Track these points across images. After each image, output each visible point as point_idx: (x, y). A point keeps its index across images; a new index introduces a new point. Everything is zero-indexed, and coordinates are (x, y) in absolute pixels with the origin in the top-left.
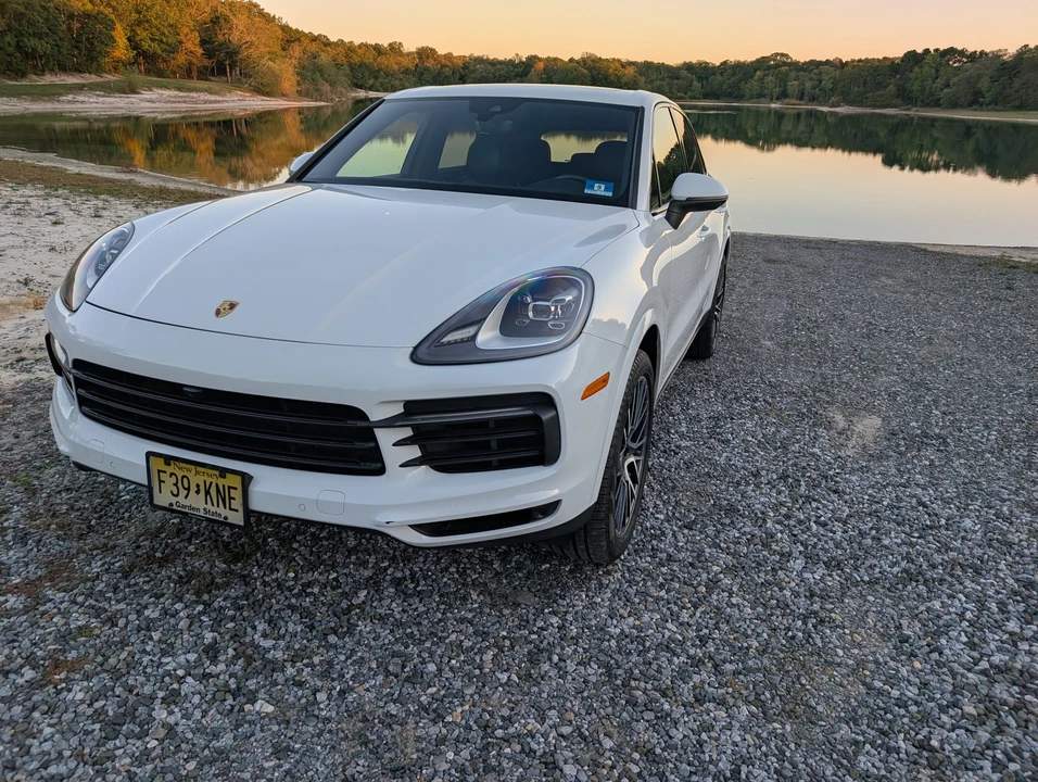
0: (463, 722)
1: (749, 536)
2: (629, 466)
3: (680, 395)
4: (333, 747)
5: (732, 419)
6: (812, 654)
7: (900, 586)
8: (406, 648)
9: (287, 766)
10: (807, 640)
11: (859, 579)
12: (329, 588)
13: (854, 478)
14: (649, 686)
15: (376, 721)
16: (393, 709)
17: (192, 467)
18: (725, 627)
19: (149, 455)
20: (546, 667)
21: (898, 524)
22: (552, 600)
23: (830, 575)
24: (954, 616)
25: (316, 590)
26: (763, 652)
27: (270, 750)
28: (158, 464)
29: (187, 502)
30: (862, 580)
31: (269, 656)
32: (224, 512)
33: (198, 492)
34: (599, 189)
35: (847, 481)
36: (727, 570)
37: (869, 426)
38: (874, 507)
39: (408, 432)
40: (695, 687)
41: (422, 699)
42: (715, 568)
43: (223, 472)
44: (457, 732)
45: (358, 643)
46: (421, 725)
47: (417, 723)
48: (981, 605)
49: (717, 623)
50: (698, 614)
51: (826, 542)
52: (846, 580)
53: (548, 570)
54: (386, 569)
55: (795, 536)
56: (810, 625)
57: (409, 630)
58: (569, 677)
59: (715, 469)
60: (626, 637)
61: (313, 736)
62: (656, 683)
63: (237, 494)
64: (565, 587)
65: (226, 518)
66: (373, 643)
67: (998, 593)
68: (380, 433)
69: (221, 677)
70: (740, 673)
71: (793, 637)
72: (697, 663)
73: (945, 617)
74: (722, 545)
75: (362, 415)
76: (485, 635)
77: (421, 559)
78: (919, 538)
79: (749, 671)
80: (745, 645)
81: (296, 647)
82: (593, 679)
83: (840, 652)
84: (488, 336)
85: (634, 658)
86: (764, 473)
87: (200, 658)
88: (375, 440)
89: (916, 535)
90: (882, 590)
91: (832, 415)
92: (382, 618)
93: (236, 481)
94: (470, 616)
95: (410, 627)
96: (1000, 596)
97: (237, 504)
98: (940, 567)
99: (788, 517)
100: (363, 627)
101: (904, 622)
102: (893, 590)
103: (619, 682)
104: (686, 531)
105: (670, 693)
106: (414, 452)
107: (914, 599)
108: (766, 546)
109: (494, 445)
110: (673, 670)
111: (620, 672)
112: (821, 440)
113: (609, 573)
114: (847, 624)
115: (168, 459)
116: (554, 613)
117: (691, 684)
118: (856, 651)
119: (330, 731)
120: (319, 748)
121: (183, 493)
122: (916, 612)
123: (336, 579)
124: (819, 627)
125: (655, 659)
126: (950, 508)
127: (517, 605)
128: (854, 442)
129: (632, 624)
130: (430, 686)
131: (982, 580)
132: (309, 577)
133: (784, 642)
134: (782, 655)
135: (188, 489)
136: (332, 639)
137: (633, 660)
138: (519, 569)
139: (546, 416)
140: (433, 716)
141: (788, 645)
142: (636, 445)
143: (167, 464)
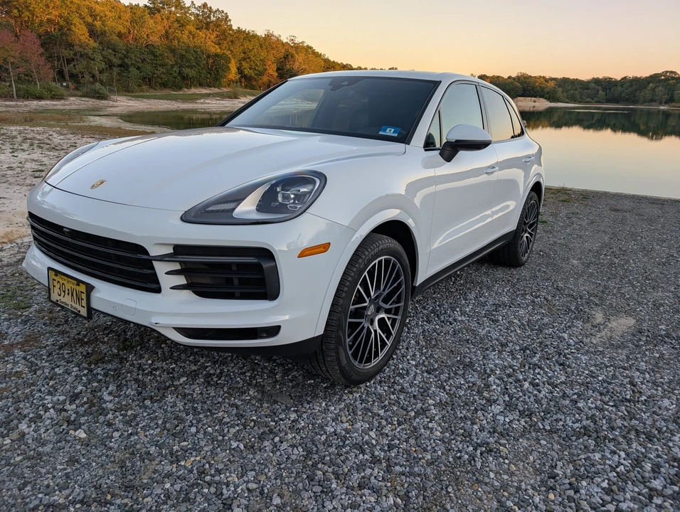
0: (190, 467)
1: (471, 385)
2: (379, 320)
3: (480, 288)
4: (102, 466)
5: (510, 307)
6: (468, 472)
7: (574, 438)
8: (187, 415)
9: (69, 470)
10: (470, 462)
11: (541, 427)
12: (165, 373)
13: (583, 358)
14: (330, 470)
15: (138, 455)
16: (153, 450)
17: (66, 278)
18: (412, 441)
19: (49, 269)
20: (266, 443)
21: (601, 394)
22: (300, 400)
23: (518, 421)
24: (607, 466)
25: (158, 373)
26: (430, 463)
27: (67, 459)
28: (52, 274)
29: (63, 300)
30: (544, 429)
31: (104, 406)
32: (79, 308)
33: (68, 294)
34: (390, 132)
35: (577, 358)
36: (441, 405)
37: (623, 324)
38: (588, 380)
39: (177, 267)
40: (363, 477)
41: (175, 447)
42: (431, 402)
43: (79, 282)
44: (181, 472)
45: (160, 408)
46: (163, 463)
47: (161, 461)
48: (637, 463)
49: (409, 438)
50: (398, 430)
51: (529, 398)
52: (531, 426)
53: (310, 384)
54: (207, 367)
55: (507, 389)
56: (479, 452)
57: (196, 405)
58: (278, 453)
59: (475, 338)
60: (336, 435)
61: (96, 456)
62: (336, 469)
63: (84, 296)
64: (316, 396)
65: (79, 312)
66: (169, 409)
67: (658, 456)
68: (156, 264)
69: (69, 412)
70: (404, 475)
71: (460, 458)
72: (375, 461)
73: (599, 467)
74: (447, 387)
75: (144, 251)
76: (240, 416)
77: (232, 365)
78: (612, 406)
79: (411, 474)
80: (420, 456)
81: (123, 403)
82: (294, 457)
83: (492, 475)
84: (247, 208)
85: (333, 450)
86: (510, 345)
87: (65, 400)
88: (153, 268)
89: (611, 404)
90: (556, 438)
91: (594, 313)
92: (185, 396)
93: (82, 288)
94: (239, 403)
95: (198, 404)
96: (659, 459)
97: (84, 303)
98: (618, 430)
99: (509, 376)
100: (170, 399)
101: (560, 464)
102: (567, 439)
103: (310, 463)
104: (425, 374)
105: (342, 477)
106: (182, 280)
107: (581, 449)
108: (480, 392)
109: (236, 282)
110: (355, 463)
111: (316, 456)
112: (575, 329)
113: (351, 393)
114: (510, 457)
115: (57, 273)
116: (296, 411)
117: (362, 474)
118: (506, 477)
119: (107, 456)
120: (94, 464)
121: (63, 294)
122: (575, 458)
123: (173, 369)
124: (485, 455)
125: (347, 453)
126: (656, 390)
127: (276, 402)
128: (603, 334)
129: (345, 427)
130: (185, 441)
131: (650, 445)
132: (159, 364)
133: (451, 459)
134: (443, 468)
135: (64, 292)
136: (148, 402)
137: (330, 451)
138: (291, 381)
139: (266, 265)
140: (174, 458)
141: (453, 463)
142: (387, 306)
143: (56, 275)
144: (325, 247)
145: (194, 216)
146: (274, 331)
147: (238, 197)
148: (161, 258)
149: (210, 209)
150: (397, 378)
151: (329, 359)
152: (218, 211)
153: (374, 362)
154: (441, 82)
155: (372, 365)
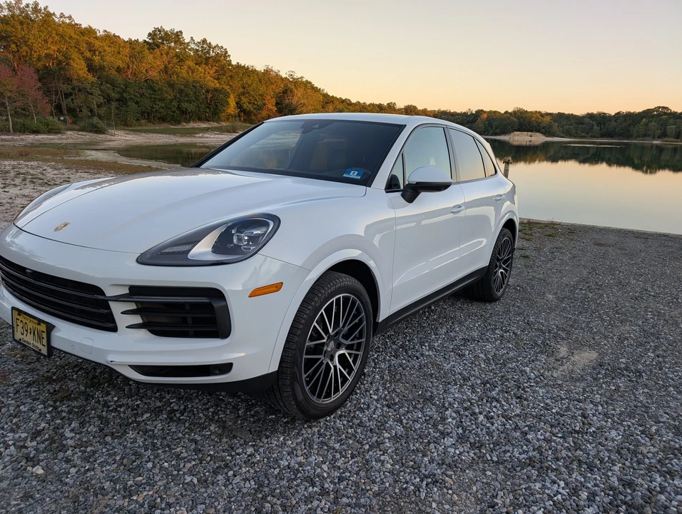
0: (142, 501)
1: (428, 418)
2: (340, 356)
3: (453, 323)
4: (55, 501)
5: (479, 342)
6: (411, 503)
7: (518, 469)
8: (145, 451)
9: (22, 506)
10: (415, 493)
11: (489, 458)
12: (130, 409)
13: (541, 391)
14: (279, 502)
15: (92, 490)
16: (107, 485)
17: (28, 318)
18: (362, 474)
19: (13, 308)
20: (220, 477)
21: (552, 426)
22: (259, 435)
23: (468, 452)
24: (545, 496)
25: (122, 410)
26: (376, 495)
27: (21, 495)
28: (16, 313)
29: (26, 339)
30: (492, 460)
31: (65, 442)
32: (40, 347)
33: (30, 333)
34: (354, 174)
35: (534, 392)
36: (396, 438)
37: (586, 357)
38: (543, 412)
39: (133, 306)
40: (310, 509)
41: (129, 483)
42: (386, 435)
43: (40, 321)
44: (132, 506)
45: (120, 444)
46: (115, 498)
47: (114, 496)
48: (575, 492)
49: (360, 470)
50: (351, 462)
51: (482, 430)
52: (479, 457)
53: (271, 419)
54: (172, 403)
55: (462, 422)
56: (425, 483)
57: (156, 441)
58: (230, 487)
59: (439, 372)
60: (289, 468)
61: (51, 492)
62: (285, 501)
63: (44, 335)
64: (274, 431)
65: (40, 350)
66: (129, 445)
67: (596, 485)
68: (112, 304)
69: (29, 449)
70: (349, 506)
71: (406, 489)
72: (324, 492)
73: (538, 496)
74: (404, 421)
75: (101, 292)
76: (197, 451)
77: (197, 401)
78: (560, 437)
79: (358, 505)
80: (368, 488)
81: (84, 440)
82: (245, 491)
83: (434, 505)
84: (203, 249)
85: (284, 483)
86: (472, 379)
87: (27, 437)
88: (109, 308)
89: (559, 435)
90: (502, 469)
91: (559, 346)
92: (146, 432)
93: (43, 327)
94: (199, 438)
95: (157, 440)
96: (596, 488)
97: (45, 342)
98: (562, 460)
99: (466, 409)
100: (131, 435)
101: (501, 493)
102: (512, 470)
103: (260, 496)
104: (385, 409)
105: (289, 509)
106: (137, 320)
107: (523, 479)
108: (435, 426)
109: (190, 321)
110: (304, 495)
111: (266, 489)
112: (538, 363)
113: (310, 427)
114: (454, 487)
115: (20, 312)
116: (253, 446)
117: (310, 506)
118: (447, 507)
119: (61, 492)
120: (48, 499)
121: (25, 333)
122: (516, 488)
123: (138, 405)
124: (431, 486)
125: (297, 486)
126: (607, 422)
127: (235, 437)
128: (565, 367)
129: (299, 461)
130: (140, 476)
131: (589, 475)
132: (124, 401)
133: (397, 491)
134: (389, 499)
135: (27, 331)
136: (108, 439)
137: (281, 484)
138: (253, 416)
139: (217, 304)
140: (127, 493)
141: (398, 494)
142: (348, 342)
143: (19, 315)
144: (277, 287)
145: (150, 259)
146: (226, 368)
147: (194, 239)
148: (117, 299)
149: (166, 251)
150: (357, 413)
151: (285, 395)
152: (173, 253)
153: (333, 398)
154: (406, 125)
155: (332, 400)
